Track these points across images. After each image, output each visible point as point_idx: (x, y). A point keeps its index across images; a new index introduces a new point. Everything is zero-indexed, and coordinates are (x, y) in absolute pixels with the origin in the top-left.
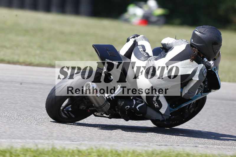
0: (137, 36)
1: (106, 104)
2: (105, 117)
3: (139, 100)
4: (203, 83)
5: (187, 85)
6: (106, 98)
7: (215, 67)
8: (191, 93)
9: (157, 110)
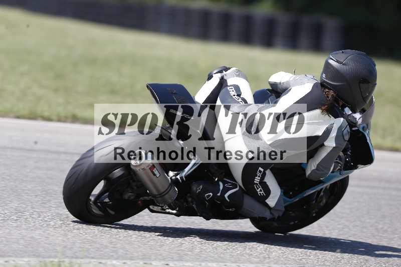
0: (226, 69)
1: (170, 190)
2: (169, 213)
3: (230, 183)
4: (342, 152)
5: (316, 155)
6: (171, 178)
7: (365, 125)
8: (323, 169)
9: (262, 200)
